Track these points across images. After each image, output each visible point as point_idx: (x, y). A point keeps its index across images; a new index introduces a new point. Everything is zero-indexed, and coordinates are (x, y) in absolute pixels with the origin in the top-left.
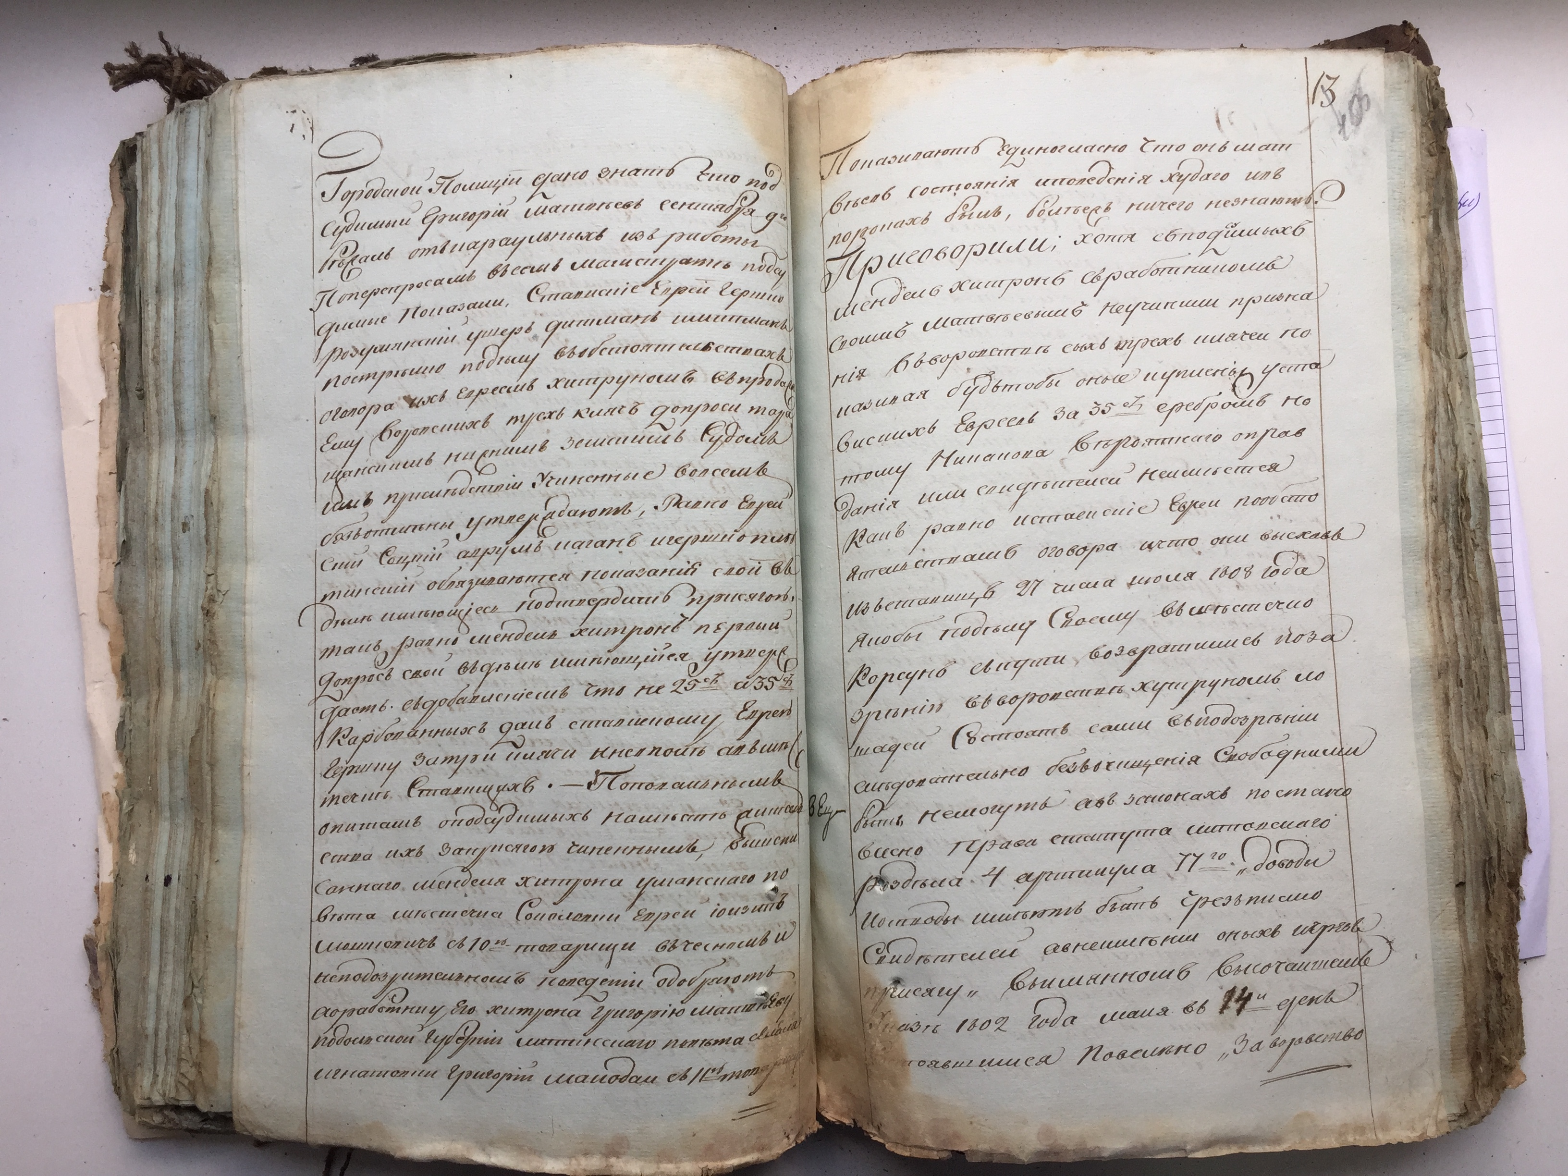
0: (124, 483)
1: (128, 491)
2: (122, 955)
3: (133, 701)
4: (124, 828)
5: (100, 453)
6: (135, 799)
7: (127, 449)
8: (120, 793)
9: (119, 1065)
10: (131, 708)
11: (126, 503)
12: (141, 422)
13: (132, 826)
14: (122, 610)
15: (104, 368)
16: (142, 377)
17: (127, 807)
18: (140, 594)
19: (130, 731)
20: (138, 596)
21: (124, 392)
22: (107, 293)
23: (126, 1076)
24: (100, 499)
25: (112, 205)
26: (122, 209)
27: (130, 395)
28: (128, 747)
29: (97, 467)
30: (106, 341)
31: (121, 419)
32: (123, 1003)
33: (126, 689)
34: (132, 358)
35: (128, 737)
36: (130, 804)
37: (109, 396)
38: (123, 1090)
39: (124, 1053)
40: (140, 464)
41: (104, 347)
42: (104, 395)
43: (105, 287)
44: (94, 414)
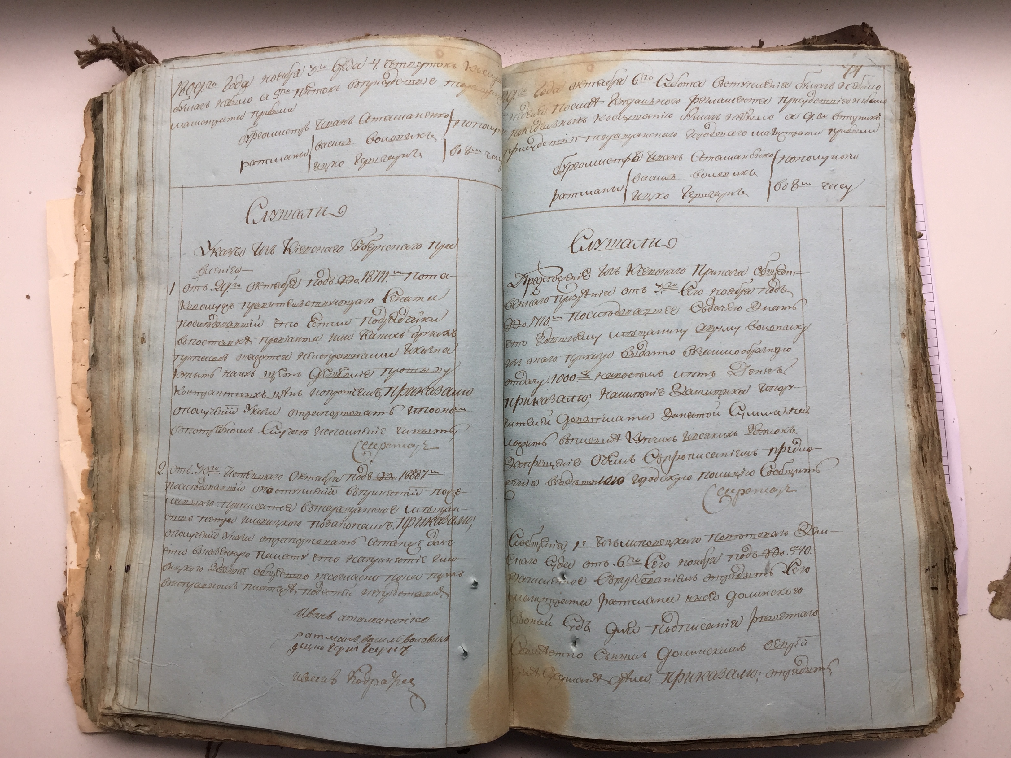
0: (93, 318)
1: (96, 323)
2: (90, 619)
3: (100, 456)
4: (92, 537)
5: (74, 295)
6: (100, 520)
7: (95, 296)
8: (90, 516)
9: (86, 689)
10: (98, 461)
11: (95, 329)
12: (106, 278)
13: (98, 538)
14: (91, 398)
15: (77, 241)
16: (107, 249)
17: (94, 524)
18: (105, 389)
19: (98, 476)
20: (103, 390)
21: (93, 259)
22: (80, 193)
23: (91, 697)
24: (74, 325)
25: (85, 136)
26: (92, 140)
27: (98, 261)
28: (95, 487)
29: (71, 305)
30: (79, 224)
31: (91, 276)
32: (90, 649)
33: (95, 449)
34: (100, 237)
35: (96, 479)
36: (95, 523)
37: (80, 259)
38: (89, 706)
39: (90, 682)
40: (105, 305)
41: (78, 227)
42: (77, 258)
43: (79, 189)
44: (71, 270)
